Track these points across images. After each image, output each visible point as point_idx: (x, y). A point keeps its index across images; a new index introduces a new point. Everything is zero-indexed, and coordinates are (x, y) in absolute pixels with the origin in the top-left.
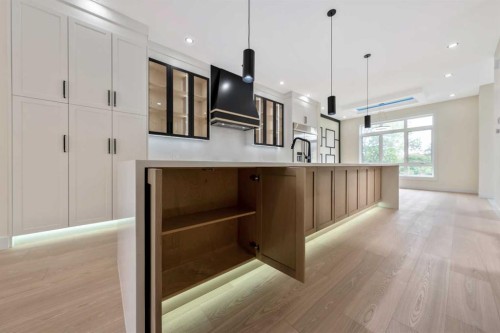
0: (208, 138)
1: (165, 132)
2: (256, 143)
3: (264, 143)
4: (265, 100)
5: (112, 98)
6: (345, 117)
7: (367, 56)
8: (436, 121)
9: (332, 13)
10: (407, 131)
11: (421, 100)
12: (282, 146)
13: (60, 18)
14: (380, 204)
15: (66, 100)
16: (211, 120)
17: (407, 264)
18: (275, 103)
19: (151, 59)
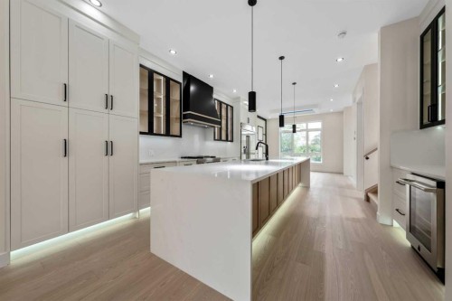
0: (180, 136)
1: (147, 131)
2: (215, 140)
3: (220, 139)
4: (220, 103)
5: (109, 102)
6: (270, 118)
7: (294, 84)
8: (323, 125)
9: (282, 58)
10: (308, 131)
11: (317, 111)
12: (232, 141)
13: (60, 18)
14: (300, 185)
15: (66, 104)
16: (183, 121)
17: (328, 220)
18: (227, 105)
19: (141, 66)
